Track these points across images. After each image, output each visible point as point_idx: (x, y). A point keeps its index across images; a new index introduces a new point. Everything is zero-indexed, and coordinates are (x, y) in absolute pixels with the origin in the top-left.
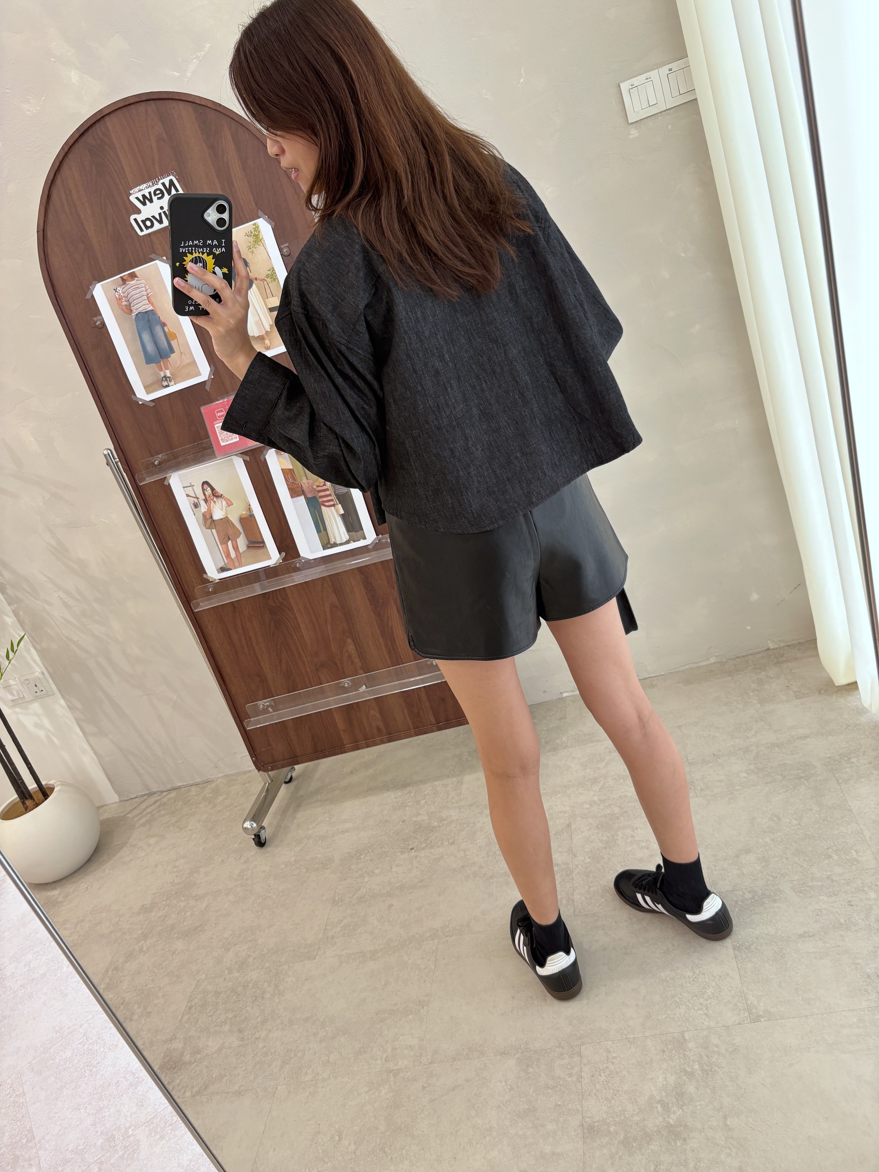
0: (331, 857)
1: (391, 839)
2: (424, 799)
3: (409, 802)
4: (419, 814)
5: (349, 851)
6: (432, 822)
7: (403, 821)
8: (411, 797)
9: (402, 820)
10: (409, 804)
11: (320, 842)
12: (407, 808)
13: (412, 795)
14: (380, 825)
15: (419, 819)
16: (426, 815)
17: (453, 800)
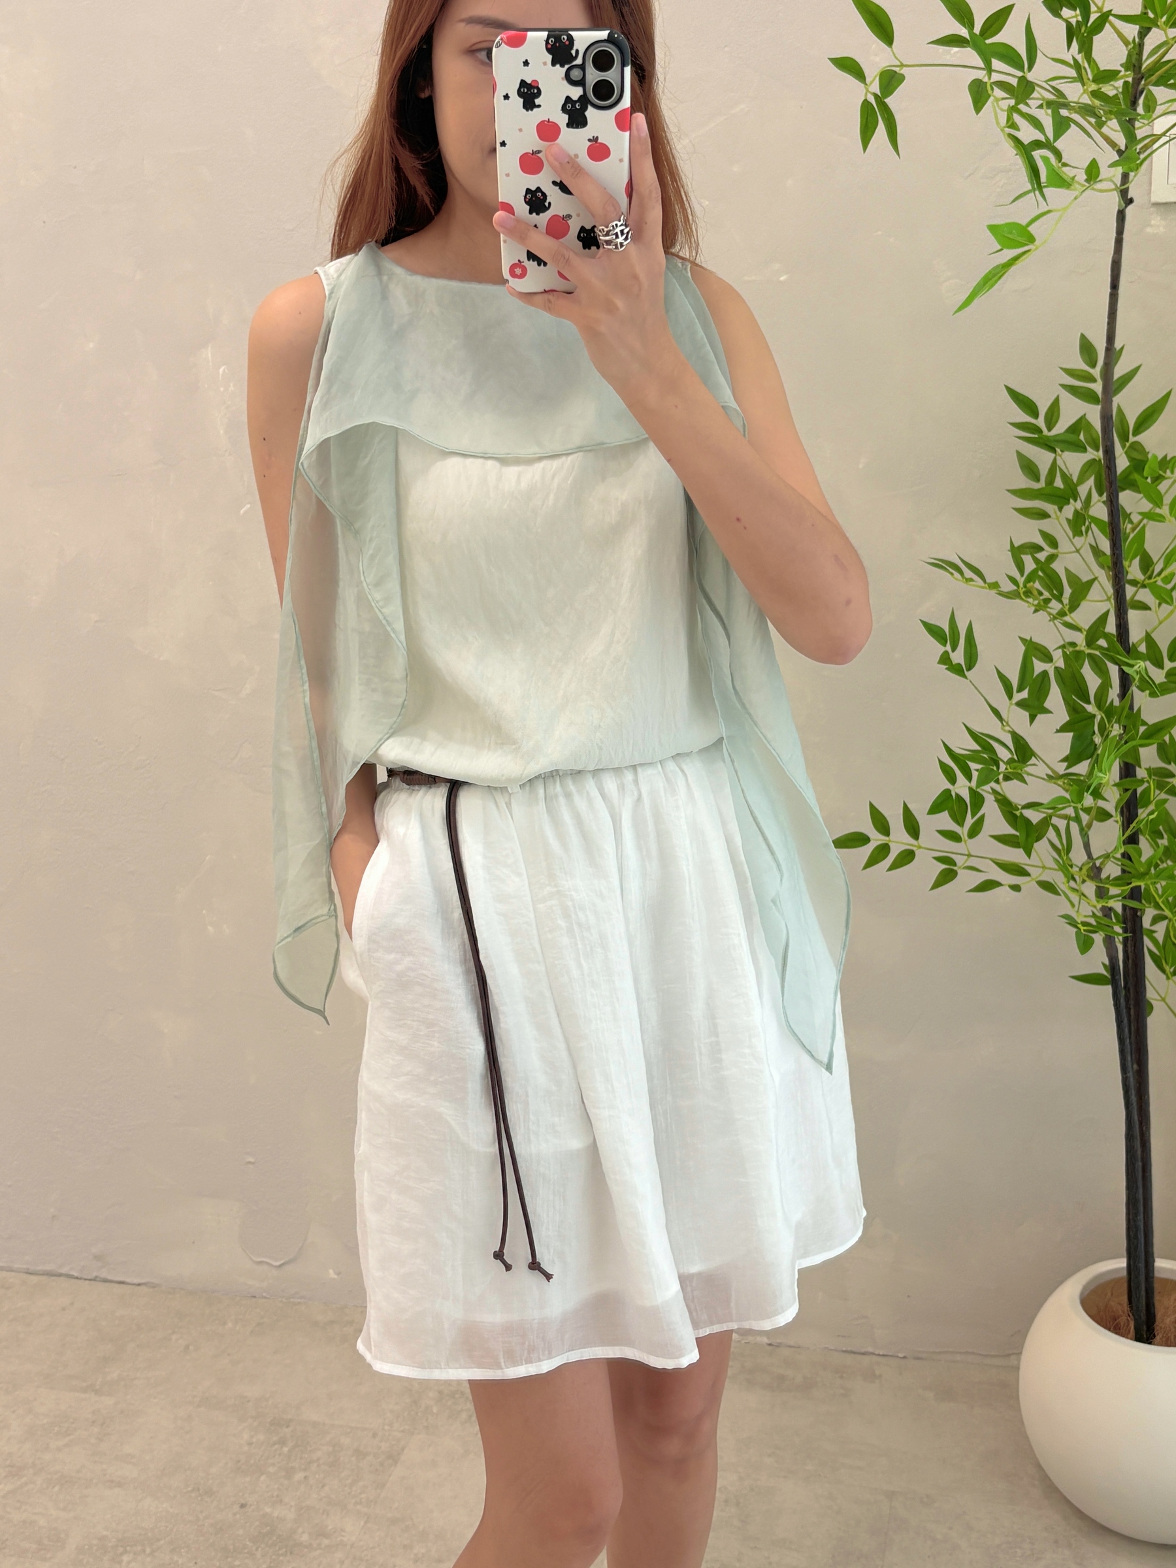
0: (63, 1536)
1: (201, 1539)
2: (305, 1470)
3: (273, 1465)
4: (281, 1501)
5: (105, 1533)
6: (300, 1530)
7: (243, 1506)
8: (280, 1455)
9: (243, 1502)
10: (271, 1470)
11: (56, 1489)
12: (263, 1478)
13: (286, 1449)
14: (193, 1495)
15: (276, 1514)
16: (293, 1509)
17: (363, 1496)
